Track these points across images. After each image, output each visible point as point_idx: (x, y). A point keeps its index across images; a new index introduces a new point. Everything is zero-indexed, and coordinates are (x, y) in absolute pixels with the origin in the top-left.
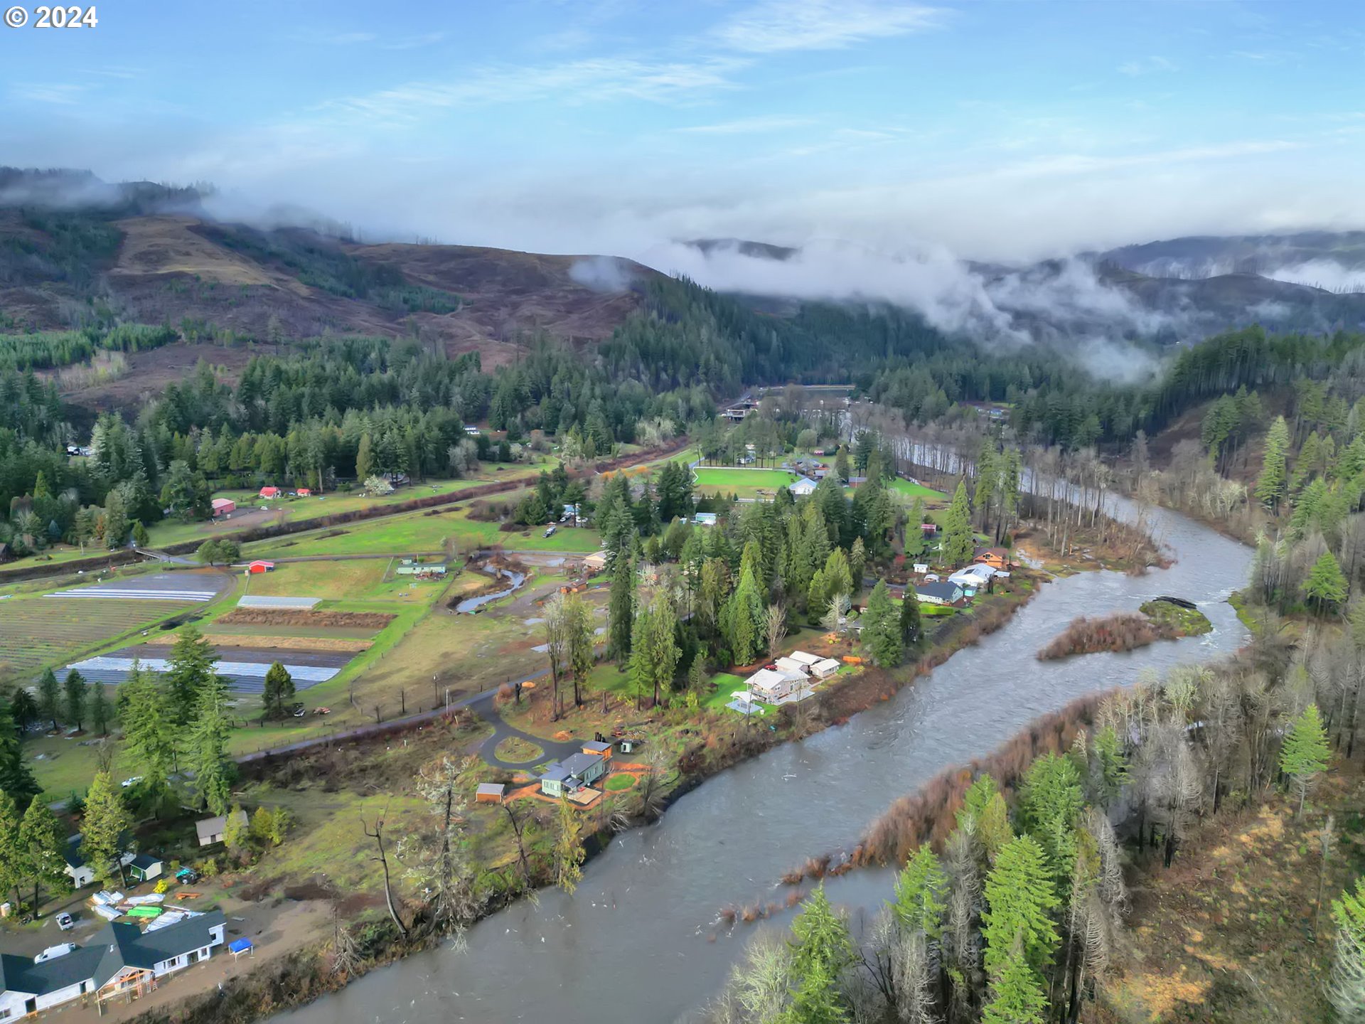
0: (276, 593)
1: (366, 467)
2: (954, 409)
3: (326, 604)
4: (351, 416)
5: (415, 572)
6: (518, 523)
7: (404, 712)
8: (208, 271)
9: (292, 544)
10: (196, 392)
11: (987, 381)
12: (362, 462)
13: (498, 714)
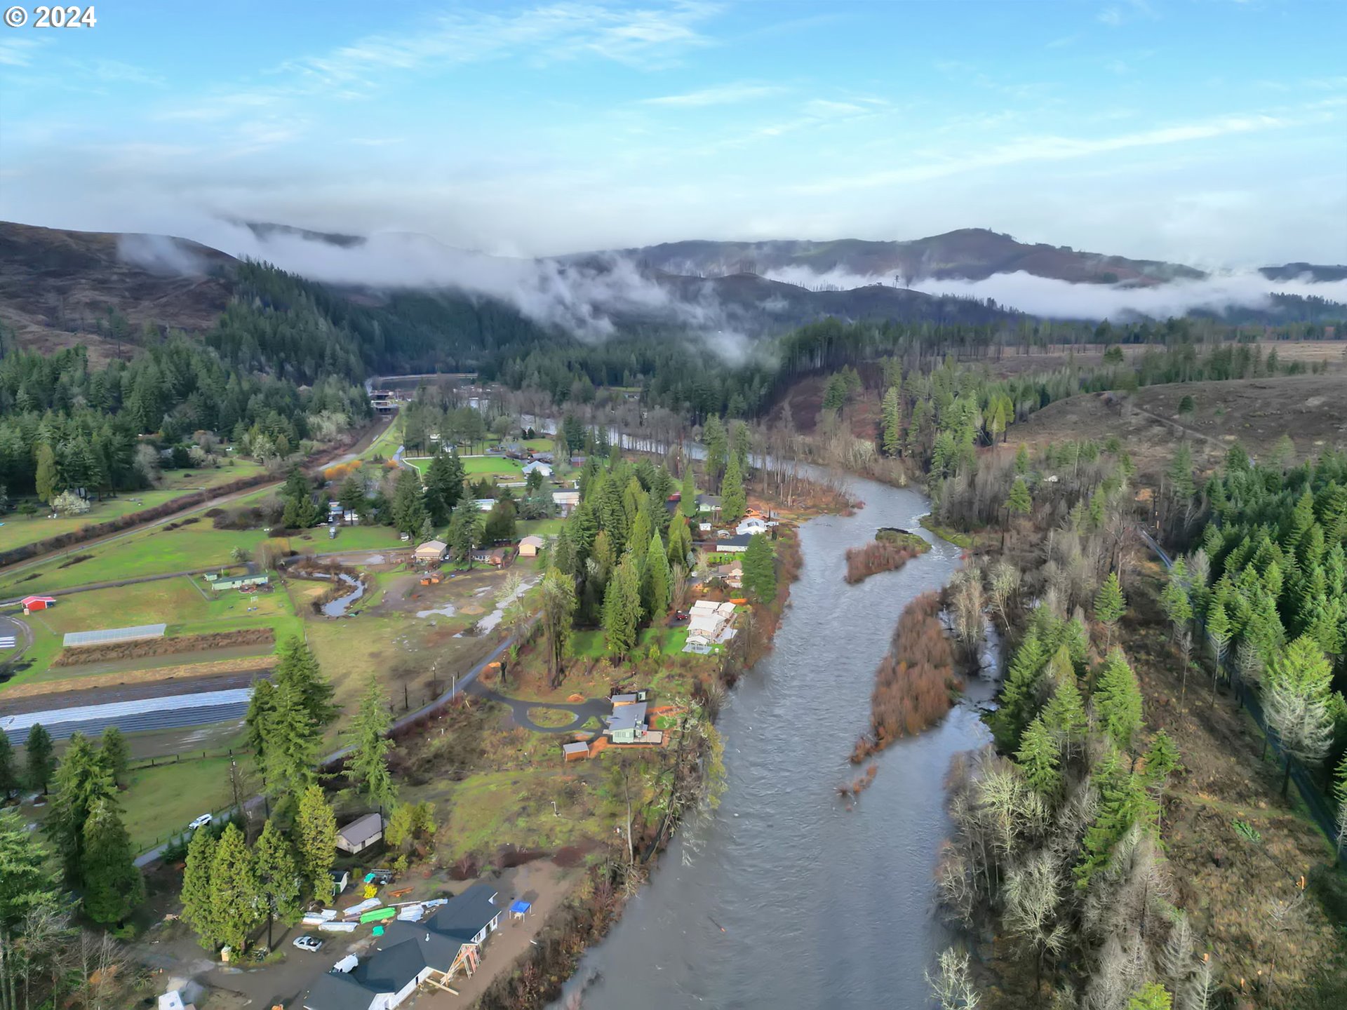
0: (89, 628)
1: (53, 483)
2: (601, 393)
3: (172, 629)
5: (235, 586)
6: (289, 527)
7: (407, 707)
11: (604, 367)
12: (45, 478)
13: (497, 693)
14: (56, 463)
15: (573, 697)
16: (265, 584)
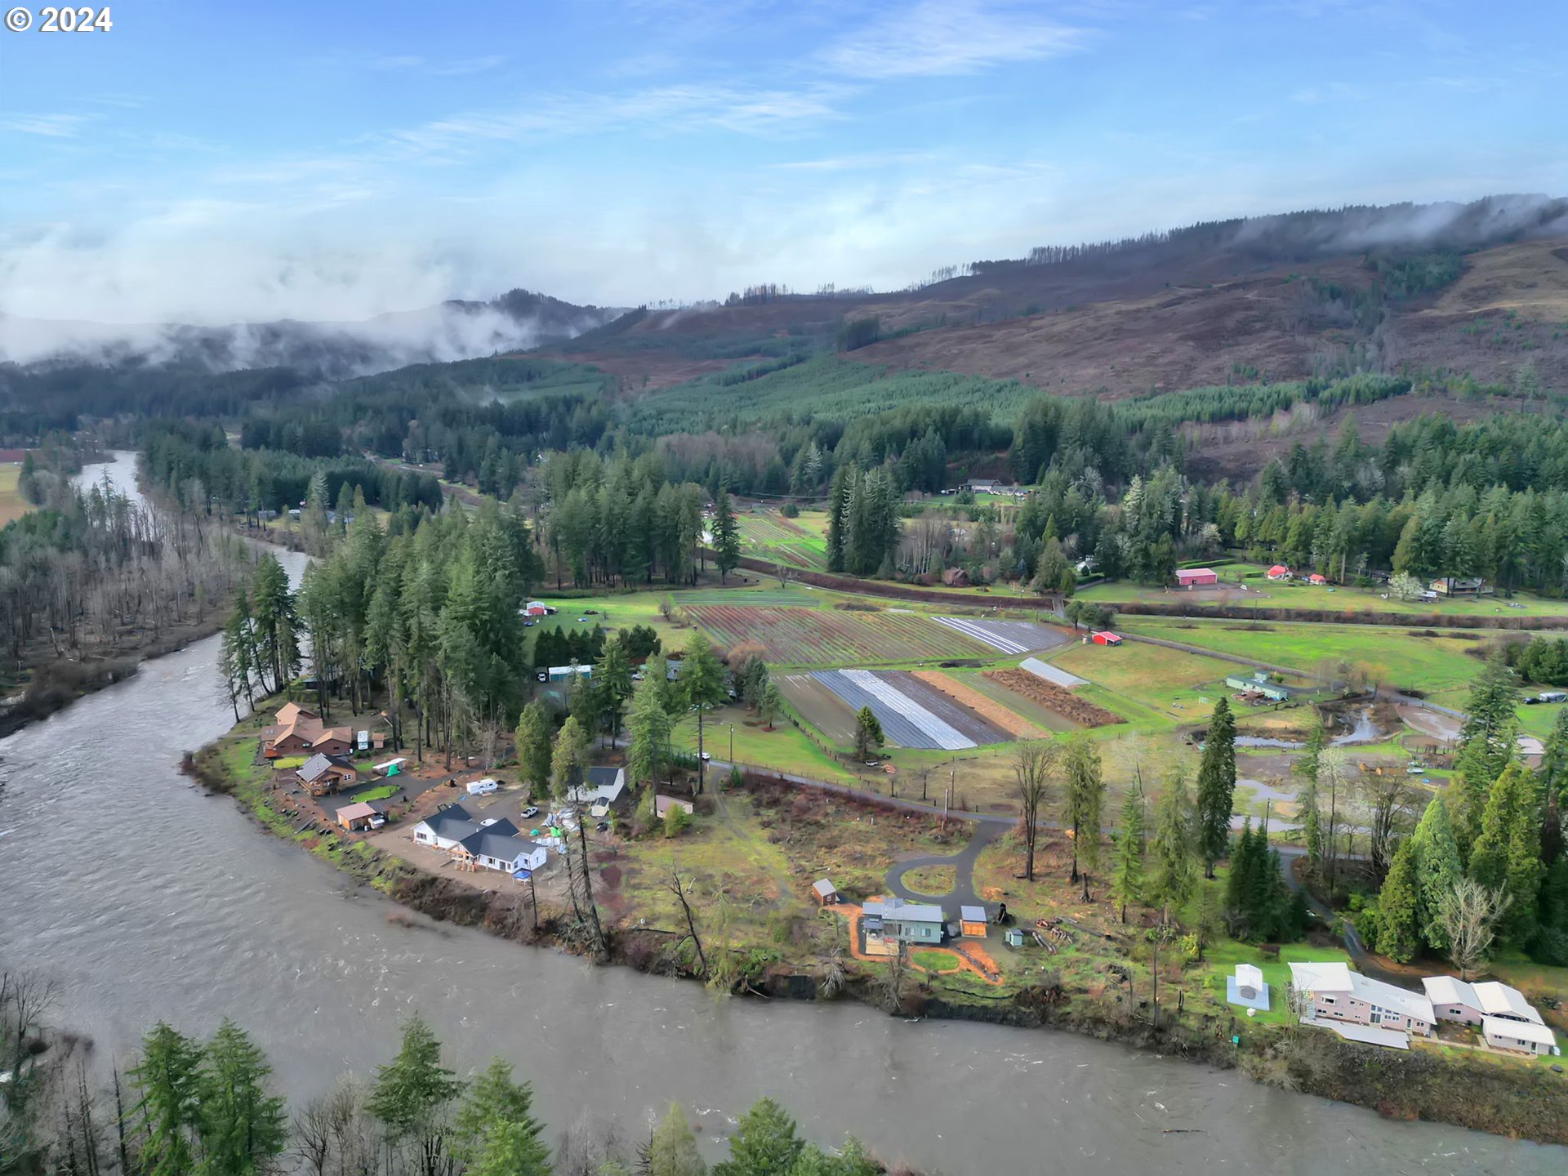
1: (1404, 560)
3: (1092, 688)
4: (1494, 496)
5: (1243, 689)
7: (924, 799)
9: (1190, 627)
12: (1400, 555)
13: (990, 842)
14: (1415, 540)
15: (993, 890)
16: (1271, 699)
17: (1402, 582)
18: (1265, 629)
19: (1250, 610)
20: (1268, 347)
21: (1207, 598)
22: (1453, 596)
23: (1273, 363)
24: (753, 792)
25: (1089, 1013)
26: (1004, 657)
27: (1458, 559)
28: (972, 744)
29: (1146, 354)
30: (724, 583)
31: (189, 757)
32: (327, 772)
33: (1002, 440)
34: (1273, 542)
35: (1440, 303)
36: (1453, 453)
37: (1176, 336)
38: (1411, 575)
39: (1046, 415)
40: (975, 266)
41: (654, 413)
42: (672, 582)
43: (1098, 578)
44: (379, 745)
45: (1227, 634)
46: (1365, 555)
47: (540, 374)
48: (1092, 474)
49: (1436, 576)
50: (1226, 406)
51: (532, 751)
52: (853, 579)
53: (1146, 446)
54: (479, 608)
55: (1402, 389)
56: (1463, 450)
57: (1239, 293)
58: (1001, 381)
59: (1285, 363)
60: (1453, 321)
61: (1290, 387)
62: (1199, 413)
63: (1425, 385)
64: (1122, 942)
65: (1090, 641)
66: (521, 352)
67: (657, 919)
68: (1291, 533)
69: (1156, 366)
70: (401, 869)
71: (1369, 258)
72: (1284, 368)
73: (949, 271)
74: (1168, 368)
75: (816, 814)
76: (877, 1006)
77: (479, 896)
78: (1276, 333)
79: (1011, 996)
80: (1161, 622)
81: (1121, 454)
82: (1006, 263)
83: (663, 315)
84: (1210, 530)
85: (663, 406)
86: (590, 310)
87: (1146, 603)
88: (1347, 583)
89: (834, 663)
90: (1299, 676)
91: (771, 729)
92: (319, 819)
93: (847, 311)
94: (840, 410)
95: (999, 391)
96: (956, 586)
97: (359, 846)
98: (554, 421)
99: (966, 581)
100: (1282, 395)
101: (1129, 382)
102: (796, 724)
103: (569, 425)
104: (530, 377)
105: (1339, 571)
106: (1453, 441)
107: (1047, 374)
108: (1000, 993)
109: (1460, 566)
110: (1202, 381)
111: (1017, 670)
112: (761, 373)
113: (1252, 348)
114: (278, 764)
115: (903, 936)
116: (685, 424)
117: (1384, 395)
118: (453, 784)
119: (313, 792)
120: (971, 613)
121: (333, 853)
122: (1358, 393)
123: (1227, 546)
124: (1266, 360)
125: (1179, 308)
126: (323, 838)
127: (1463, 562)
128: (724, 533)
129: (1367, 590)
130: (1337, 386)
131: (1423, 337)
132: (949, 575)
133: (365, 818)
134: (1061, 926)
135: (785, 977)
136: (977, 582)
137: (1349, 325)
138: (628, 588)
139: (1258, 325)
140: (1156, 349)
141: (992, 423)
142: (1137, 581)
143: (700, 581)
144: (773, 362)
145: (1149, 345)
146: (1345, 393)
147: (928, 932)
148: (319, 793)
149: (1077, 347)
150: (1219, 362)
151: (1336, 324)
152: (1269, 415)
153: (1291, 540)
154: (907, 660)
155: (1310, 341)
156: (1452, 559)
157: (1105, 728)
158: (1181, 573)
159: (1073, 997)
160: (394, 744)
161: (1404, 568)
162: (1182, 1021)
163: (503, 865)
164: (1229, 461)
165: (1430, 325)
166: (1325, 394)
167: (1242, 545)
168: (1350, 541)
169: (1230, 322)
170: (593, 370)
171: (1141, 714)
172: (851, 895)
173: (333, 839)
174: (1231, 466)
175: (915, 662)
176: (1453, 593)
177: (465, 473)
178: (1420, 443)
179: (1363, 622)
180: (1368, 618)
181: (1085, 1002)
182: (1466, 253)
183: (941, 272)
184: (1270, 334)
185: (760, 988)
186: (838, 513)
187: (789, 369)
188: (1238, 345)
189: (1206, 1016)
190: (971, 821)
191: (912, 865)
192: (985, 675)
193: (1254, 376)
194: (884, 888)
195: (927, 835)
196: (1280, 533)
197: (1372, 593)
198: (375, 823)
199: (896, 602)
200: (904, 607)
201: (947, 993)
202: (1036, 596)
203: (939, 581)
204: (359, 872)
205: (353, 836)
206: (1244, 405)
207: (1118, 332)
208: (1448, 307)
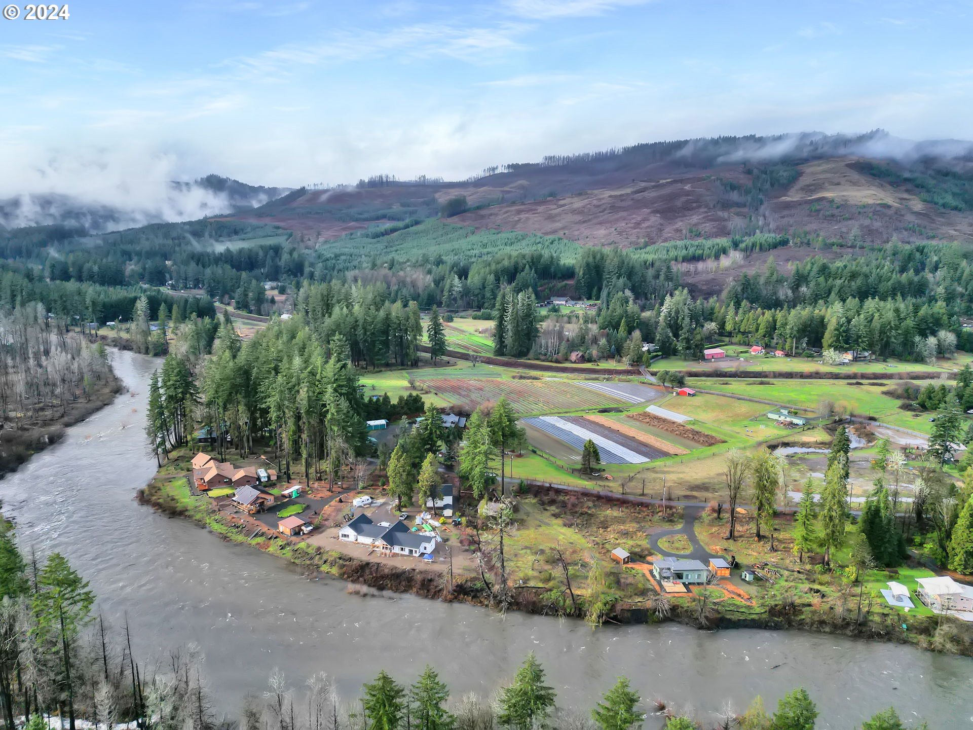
1: (830, 342)
3: (695, 422)
4: (871, 304)
7: (643, 495)
8: (843, 196)
9: (726, 384)
10: (762, 280)
12: (828, 338)
13: (697, 519)
14: (836, 330)
15: (718, 547)
16: (797, 425)
17: (830, 354)
18: (768, 383)
19: (753, 372)
20: (704, 218)
21: (726, 366)
22: (856, 361)
23: (708, 227)
24: (536, 496)
25: (816, 618)
26: (634, 405)
27: (860, 340)
28: (648, 460)
29: (634, 221)
30: (436, 365)
31: (142, 492)
32: (258, 498)
33: (569, 273)
34: (750, 332)
35: (789, 193)
36: (831, 279)
37: (649, 211)
38: (835, 350)
39: (594, 258)
40: (509, 166)
41: (333, 256)
42: (402, 364)
43: (657, 356)
44: (274, 478)
45: (749, 388)
46: (806, 339)
47: (242, 230)
48: (628, 293)
49: (846, 350)
50: (690, 252)
51: (404, 477)
52: (513, 360)
53: (657, 277)
54: (339, 386)
55: (784, 243)
56: (836, 278)
57: (679, 185)
58: (551, 237)
59: (714, 227)
60: (800, 203)
61: (723, 241)
62: (676, 257)
63: (798, 240)
64: (806, 574)
65: (678, 394)
66: (222, 216)
67: (528, 579)
68: (761, 327)
69: (641, 229)
70: (340, 558)
71: (747, 168)
72: (715, 230)
73: (494, 169)
74: (649, 230)
75: (582, 507)
76: (687, 624)
77: (404, 572)
78: (706, 210)
79: (766, 612)
80: (710, 380)
81: (642, 281)
82: (528, 165)
83: (317, 194)
84: (712, 326)
85: (337, 251)
86: (261, 189)
87: (694, 370)
88: (798, 355)
89: (534, 413)
90: (805, 410)
91: (520, 456)
92: (265, 529)
93: (436, 192)
94: (456, 255)
95: (552, 243)
96: (578, 363)
97: (302, 545)
98: (269, 261)
99: (583, 359)
100: (720, 245)
101: (627, 238)
102: (534, 452)
103: (279, 264)
104: (236, 232)
105: (792, 348)
106: (830, 273)
107: (576, 233)
108: (758, 610)
109: (861, 344)
110: (670, 237)
111: (645, 413)
112: (393, 230)
113: (695, 219)
114: (211, 494)
115: (684, 580)
116: (355, 263)
117: (775, 246)
118: (341, 501)
119: (249, 511)
120: (597, 379)
121: (284, 551)
122: (761, 244)
123: (722, 335)
124: (704, 225)
125: (646, 194)
126: (272, 541)
127: (863, 342)
128: (436, 333)
129: (810, 359)
130: (748, 241)
131: (786, 212)
132: (574, 356)
133: (299, 526)
134: (768, 567)
135: (628, 610)
136: (589, 360)
137: (744, 205)
138: (376, 369)
139: (695, 205)
140: (639, 218)
141: (562, 262)
142: (683, 357)
143: (420, 364)
144: (400, 224)
145: (634, 216)
146: (754, 245)
147: (699, 576)
148: (253, 512)
149: (590, 217)
150: (677, 226)
151: (738, 205)
152: (717, 257)
153: (761, 331)
154: (577, 409)
155: (725, 215)
156: (857, 340)
157: (716, 446)
158: (706, 352)
159: (804, 609)
160: (286, 477)
161: (830, 346)
162: (871, 618)
163: (411, 551)
164: (703, 285)
165: (788, 206)
166: (742, 246)
167: (730, 335)
168: (798, 331)
169: (679, 203)
170: (278, 228)
171: (732, 437)
172: (637, 557)
173: (280, 542)
174: (704, 288)
175: (582, 410)
176: (856, 359)
177: (222, 296)
178: (812, 274)
179: (815, 378)
180: (817, 375)
181: (811, 612)
182: (797, 164)
183: (489, 169)
184: (702, 210)
185: (615, 618)
186: (501, 319)
187: (411, 228)
188: (686, 216)
189: (883, 614)
190: (680, 506)
191: (661, 535)
192: (629, 417)
193: (699, 235)
194: (652, 551)
195: (656, 517)
196: (754, 327)
197: (812, 361)
198: (306, 530)
199: (550, 374)
200: (555, 377)
201: (728, 612)
202: (630, 368)
203: (567, 360)
204: (308, 562)
205: (294, 539)
206: (701, 252)
207: (614, 208)
208: (793, 196)
